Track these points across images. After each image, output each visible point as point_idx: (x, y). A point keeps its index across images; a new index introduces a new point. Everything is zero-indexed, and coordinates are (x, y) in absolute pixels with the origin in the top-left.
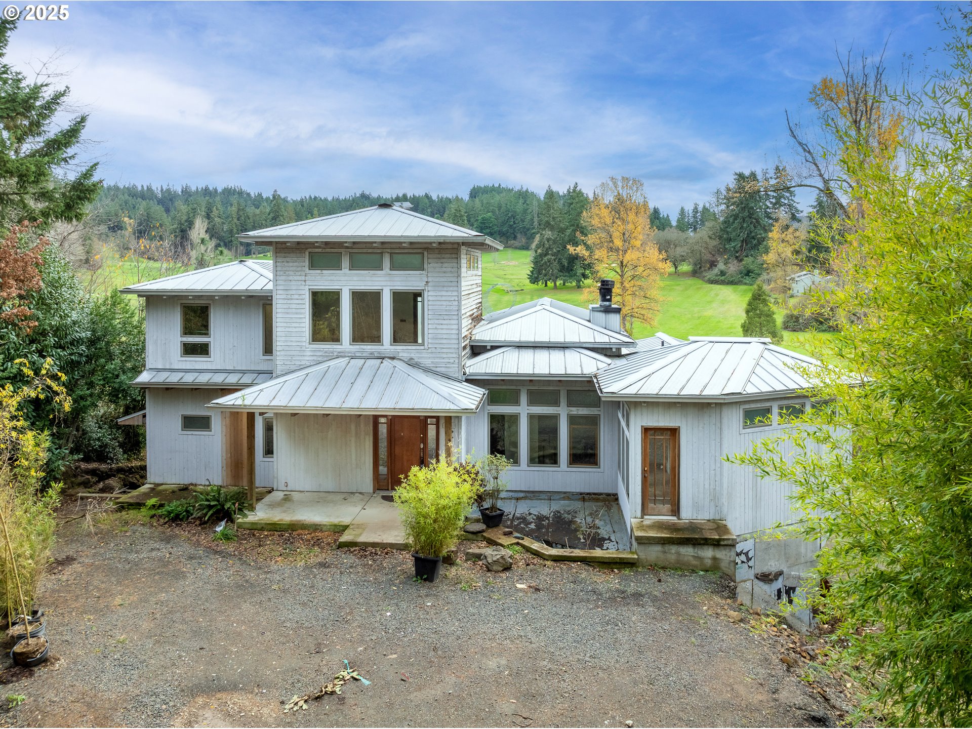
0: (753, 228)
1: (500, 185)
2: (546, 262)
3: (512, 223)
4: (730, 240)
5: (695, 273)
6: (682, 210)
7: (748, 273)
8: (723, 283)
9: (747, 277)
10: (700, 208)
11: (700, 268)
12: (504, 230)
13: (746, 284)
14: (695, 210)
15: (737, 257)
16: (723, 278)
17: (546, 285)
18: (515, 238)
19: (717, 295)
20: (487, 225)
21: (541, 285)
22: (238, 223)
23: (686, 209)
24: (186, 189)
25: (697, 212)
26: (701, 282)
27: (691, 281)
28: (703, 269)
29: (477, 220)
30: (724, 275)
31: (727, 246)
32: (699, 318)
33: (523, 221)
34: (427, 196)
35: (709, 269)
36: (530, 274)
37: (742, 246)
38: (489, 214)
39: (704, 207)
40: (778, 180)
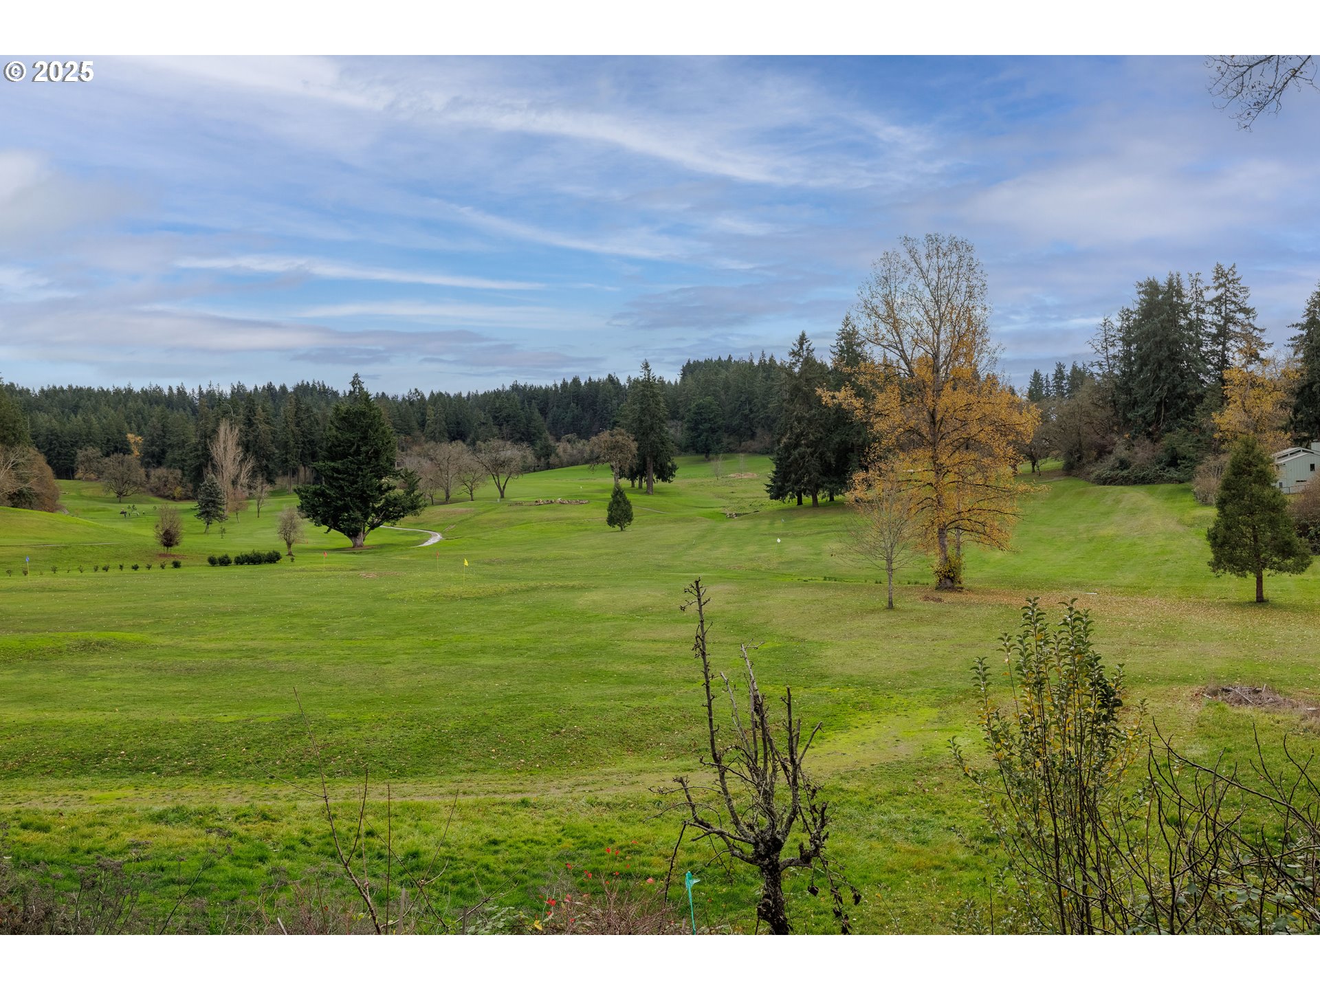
0: (1179, 379)
1: (730, 358)
2: (796, 459)
3: (747, 412)
4: (1134, 404)
5: (1073, 468)
6: (1037, 376)
7: (1174, 460)
8: (1126, 481)
9: (1172, 469)
10: (1068, 371)
11: (1080, 458)
12: (734, 423)
13: (1171, 480)
14: (1059, 375)
15: (1149, 435)
16: (1125, 473)
17: (800, 502)
18: (753, 436)
19: (1118, 502)
20: (705, 416)
21: (790, 502)
22: (296, 430)
23: (1043, 374)
24: (238, 391)
25: (1062, 378)
26: (1082, 483)
27: (1064, 483)
28: (1084, 461)
29: (689, 410)
30: (1127, 468)
31: (1129, 415)
32: (1090, 540)
33: (765, 407)
34: (611, 379)
35: (1096, 459)
36: (770, 483)
37: (1158, 413)
38: (709, 398)
39: (1074, 368)
40: (1221, 291)
